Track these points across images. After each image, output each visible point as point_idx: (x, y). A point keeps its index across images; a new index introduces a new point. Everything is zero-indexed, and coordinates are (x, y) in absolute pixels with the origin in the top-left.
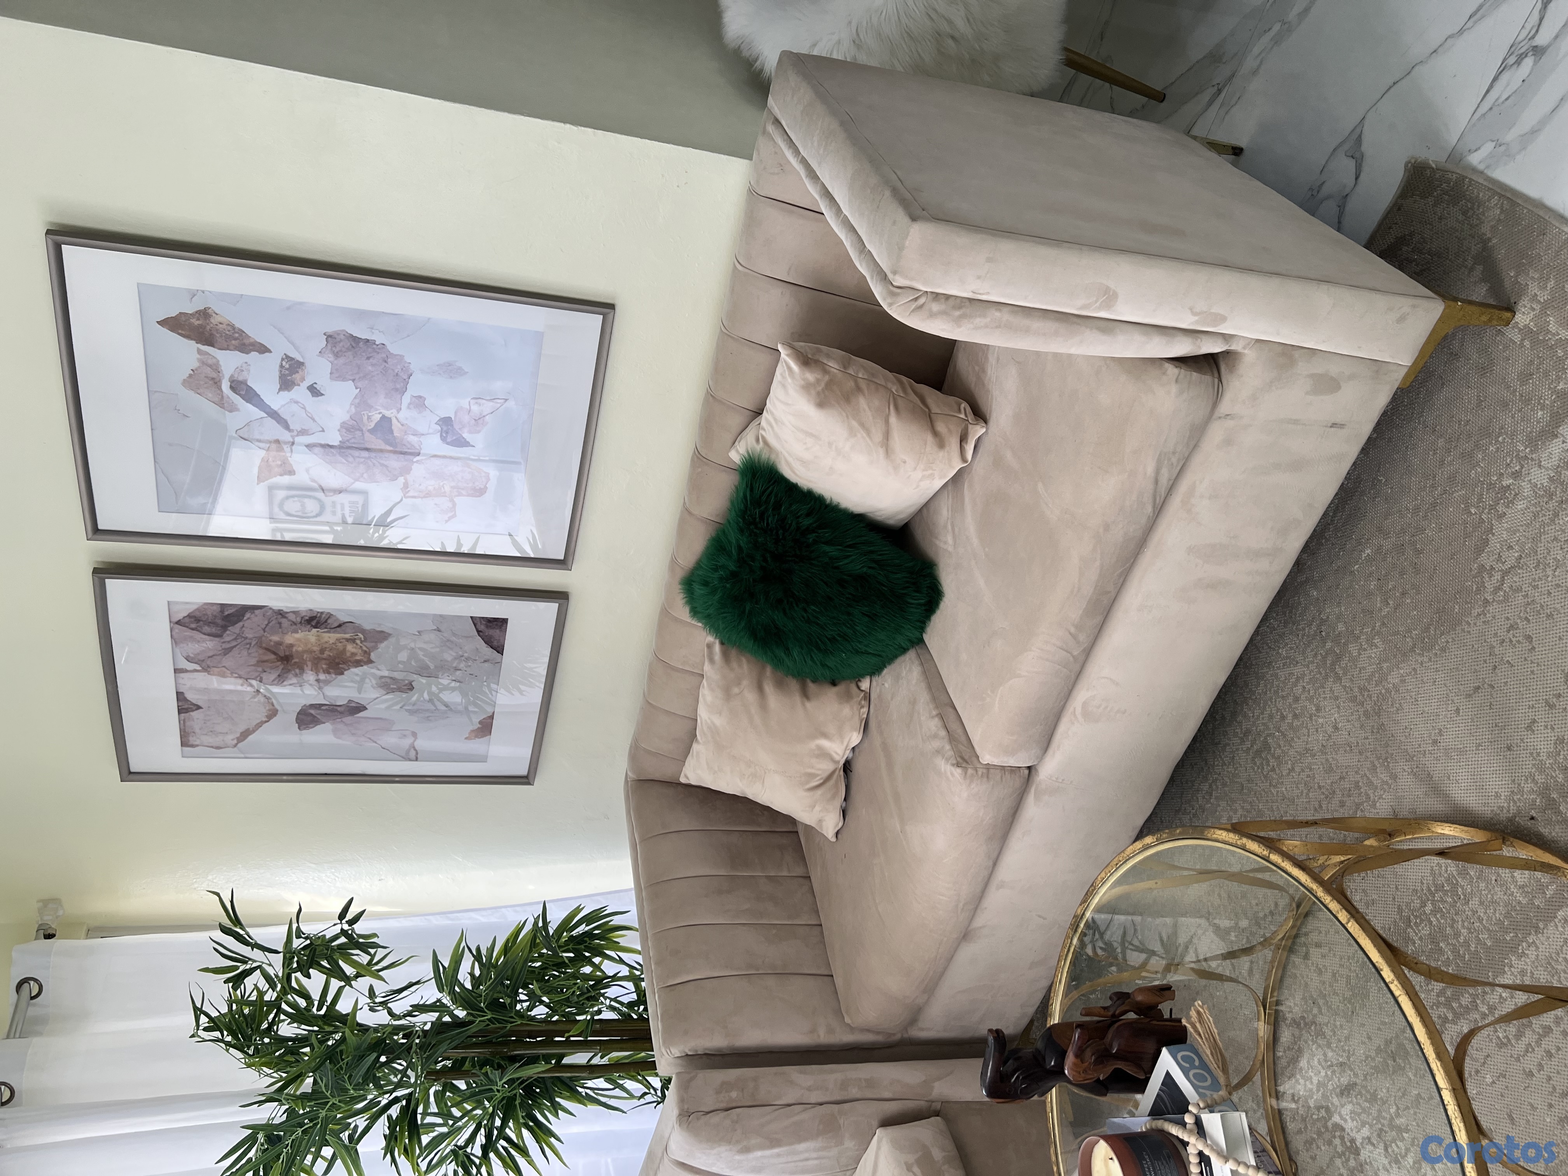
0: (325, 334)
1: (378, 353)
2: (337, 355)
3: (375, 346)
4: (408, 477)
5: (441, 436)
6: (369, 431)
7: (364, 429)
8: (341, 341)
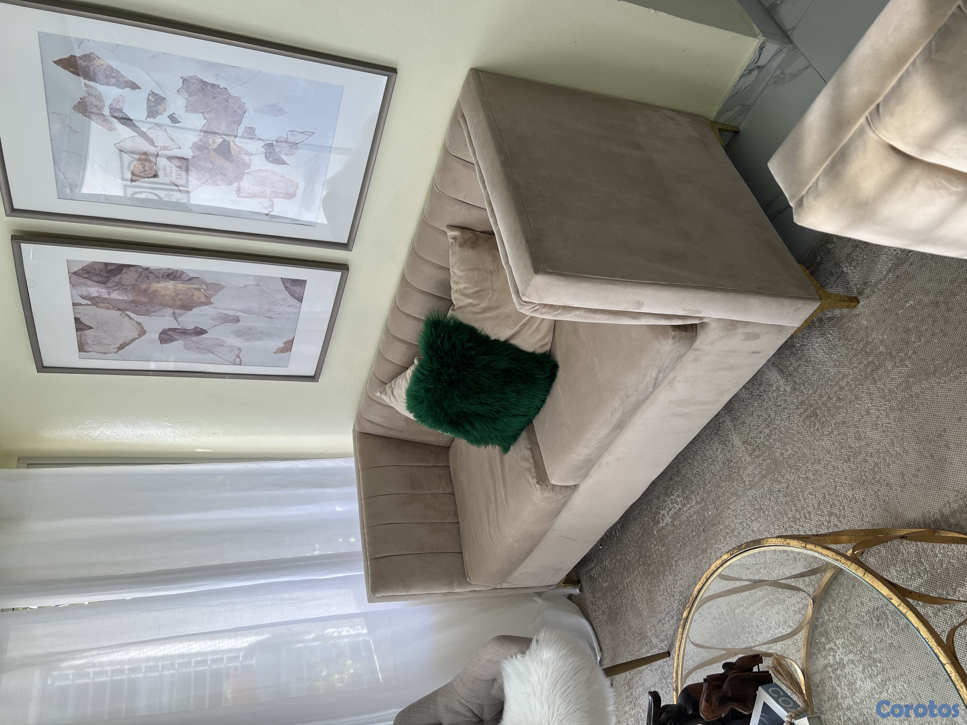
0: (181, 78)
1: (222, 94)
2: (190, 95)
3: (219, 89)
4: (241, 183)
5: (266, 155)
6: (213, 149)
7: (210, 148)
8: (194, 84)
